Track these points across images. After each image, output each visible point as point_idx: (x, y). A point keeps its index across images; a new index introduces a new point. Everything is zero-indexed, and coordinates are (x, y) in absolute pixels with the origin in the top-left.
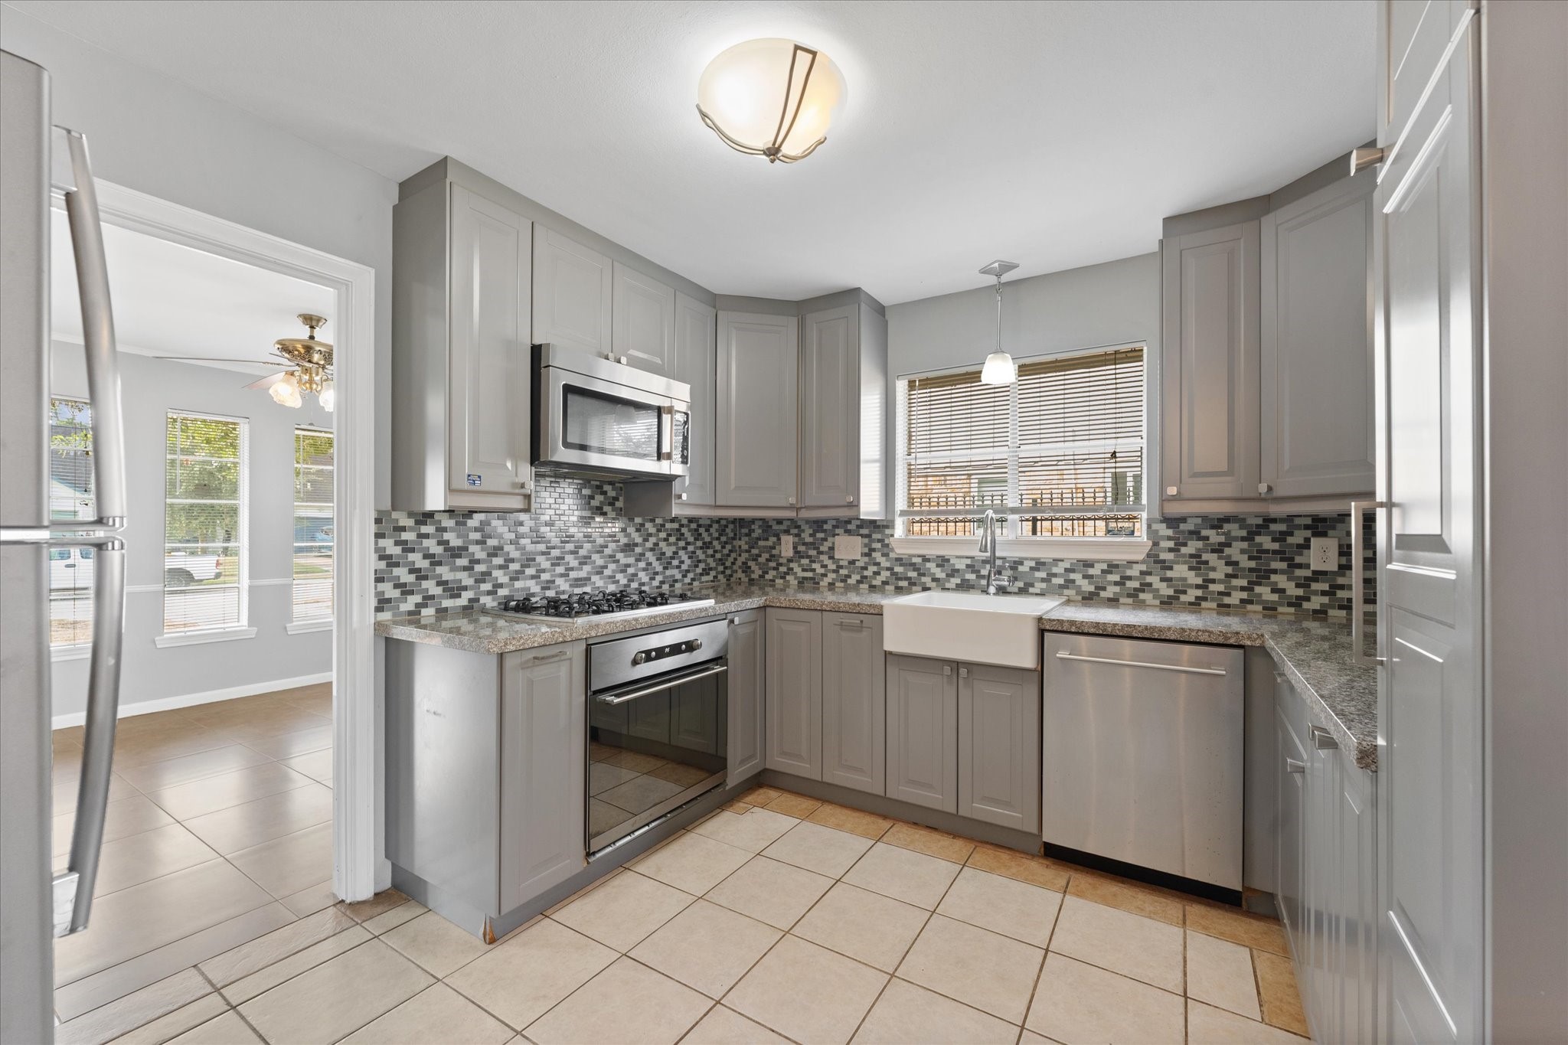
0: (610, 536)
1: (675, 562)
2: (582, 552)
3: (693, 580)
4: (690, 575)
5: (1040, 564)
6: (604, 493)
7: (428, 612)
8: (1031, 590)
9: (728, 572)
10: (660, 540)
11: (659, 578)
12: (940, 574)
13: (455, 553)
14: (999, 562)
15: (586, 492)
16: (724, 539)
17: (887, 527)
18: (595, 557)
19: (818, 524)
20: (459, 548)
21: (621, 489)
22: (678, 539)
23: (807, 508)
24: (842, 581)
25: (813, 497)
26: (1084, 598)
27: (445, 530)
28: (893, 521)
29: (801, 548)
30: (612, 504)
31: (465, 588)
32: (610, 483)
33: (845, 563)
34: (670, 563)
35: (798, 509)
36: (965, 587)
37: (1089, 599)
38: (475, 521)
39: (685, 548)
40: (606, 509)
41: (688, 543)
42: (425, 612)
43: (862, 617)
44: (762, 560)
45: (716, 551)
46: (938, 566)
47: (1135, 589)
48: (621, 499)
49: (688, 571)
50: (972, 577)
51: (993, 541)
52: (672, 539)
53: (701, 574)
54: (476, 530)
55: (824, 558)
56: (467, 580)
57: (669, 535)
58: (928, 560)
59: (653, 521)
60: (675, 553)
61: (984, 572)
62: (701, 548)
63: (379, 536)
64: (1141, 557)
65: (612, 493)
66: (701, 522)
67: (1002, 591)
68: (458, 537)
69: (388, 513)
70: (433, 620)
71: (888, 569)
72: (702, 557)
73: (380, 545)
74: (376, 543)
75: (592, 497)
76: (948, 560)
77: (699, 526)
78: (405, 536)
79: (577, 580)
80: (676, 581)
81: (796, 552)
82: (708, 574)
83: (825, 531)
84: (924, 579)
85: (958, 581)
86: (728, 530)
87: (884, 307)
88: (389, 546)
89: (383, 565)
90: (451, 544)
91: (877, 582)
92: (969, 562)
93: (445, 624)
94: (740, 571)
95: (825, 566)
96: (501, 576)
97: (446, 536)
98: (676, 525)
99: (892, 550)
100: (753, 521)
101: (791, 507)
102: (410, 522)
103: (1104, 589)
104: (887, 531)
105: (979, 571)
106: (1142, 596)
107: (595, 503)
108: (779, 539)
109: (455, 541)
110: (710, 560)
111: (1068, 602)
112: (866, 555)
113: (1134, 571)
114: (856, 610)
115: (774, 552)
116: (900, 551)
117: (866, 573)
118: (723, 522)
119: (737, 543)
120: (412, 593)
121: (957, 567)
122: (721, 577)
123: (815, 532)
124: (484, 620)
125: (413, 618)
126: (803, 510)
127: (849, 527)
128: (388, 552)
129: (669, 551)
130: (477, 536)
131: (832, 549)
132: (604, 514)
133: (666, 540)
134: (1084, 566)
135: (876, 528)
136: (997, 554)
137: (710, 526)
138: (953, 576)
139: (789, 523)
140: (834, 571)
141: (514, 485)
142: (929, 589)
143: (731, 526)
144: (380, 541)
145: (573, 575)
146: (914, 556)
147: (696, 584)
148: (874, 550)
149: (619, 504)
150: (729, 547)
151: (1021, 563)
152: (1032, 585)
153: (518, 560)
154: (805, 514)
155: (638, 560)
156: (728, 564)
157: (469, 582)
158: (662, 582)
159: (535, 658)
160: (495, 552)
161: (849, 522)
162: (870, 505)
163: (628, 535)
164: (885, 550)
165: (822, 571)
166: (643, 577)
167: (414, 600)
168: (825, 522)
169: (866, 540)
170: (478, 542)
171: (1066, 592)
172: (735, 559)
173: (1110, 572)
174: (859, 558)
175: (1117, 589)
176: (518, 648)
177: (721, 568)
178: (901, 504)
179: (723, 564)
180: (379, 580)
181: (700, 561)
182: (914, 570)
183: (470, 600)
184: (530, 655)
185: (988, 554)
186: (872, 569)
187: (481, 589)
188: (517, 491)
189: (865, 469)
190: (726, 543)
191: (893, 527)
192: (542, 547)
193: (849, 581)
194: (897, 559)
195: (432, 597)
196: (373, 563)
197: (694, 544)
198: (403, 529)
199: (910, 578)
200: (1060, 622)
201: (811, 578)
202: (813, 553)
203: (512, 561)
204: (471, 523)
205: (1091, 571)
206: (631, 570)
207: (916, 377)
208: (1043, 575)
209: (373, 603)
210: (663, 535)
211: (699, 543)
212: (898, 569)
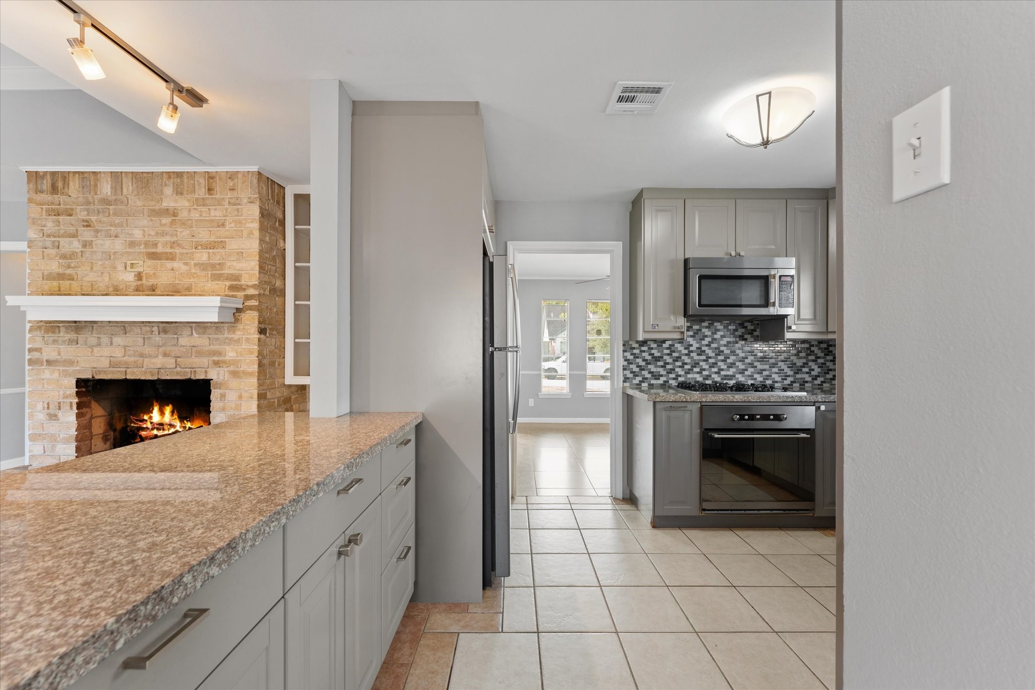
0: (749, 352)
1: (806, 370)
2: (730, 361)
6: (745, 327)
7: (645, 385)
10: (791, 354)
11: (790, 379)
13: (657, 359)
15: (732, 327)
18: (739, 364)
20: (659, 357)
21: (758, 324)
22: (808, 355)
27: (652, 349)
30: (751, 333)
31: (662, 376)
32: (749, 321)
34: (801, 370)
38: (666, 345)
39: (815, 361)
40: (747, 336)
41: (818, 357)
42: (643, 385)
48: (758, 330)
52: (803, 355)
54: (667, 348)
56: (663, 372)
57: (800, 352)
60: (805, 364)
63: (624, 351)
65: (750, 327)
68: (658, 352)
69: (628, 342)
70: (647, 389)
73: (625, 355)
74: (623, 354)
75: (736, 330)
78: (635, 351)
79: (725, 376)
88: (628, 355)
89: (626, 363)
90: (655, 355)
93: (652, 391)
96: (680, 371)
97: (653, 351)
102: (637, 346)
107: (738, 333)
109: (657, 354)
120: (637, 376)
124: (671, 391)
125: (638, 387)
128: (628, 358)
129: (799, 362)
130: (668, 351)
132: (745, 340)
133: (797, 355)
141: (675, 327)
144: (625, 353)
145: (723, 373)
149: (756, 333)
153: (689, 364)
155: (772, 367)
157: (664, 373)
158: (793, 382)
159: (671, 406)
160: (677, 359)
163: (763, 352)
166: (777, 377)
167: (639, 379)
170: (668, 354)
176: (662, 401)
180: (624, 369)
183: (664, 381)
184: (670, 404)
187: (670, 377)
188: (677, 330)
192: (704, 357)
195: (647, 378)
196: (622, 363)
198: (634, 348)
203: (686, 364)
204: (664, 345)
206: (765, 373)
209: (622, 379)
210: (794, 351)
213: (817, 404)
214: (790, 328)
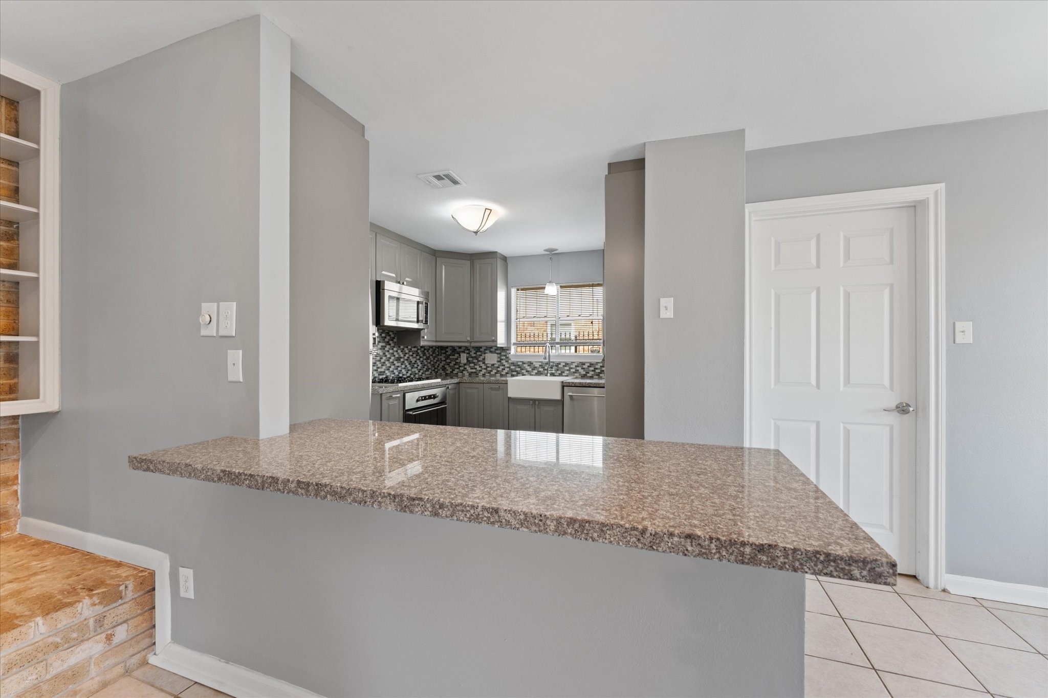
0: (392, 354)
1: (416, 366)
2: (382, 361)
3: (422, 373)
4: (421, 371)
5: (566, 364)
6: (390, 336)
8: (563, 374)
9: (436, 370)
10: (410, 355)
11: (410, 372)
12: (529, 369)
14: (551, 364)
15: (383, 335)
16: (434, 355)
17: (508, 350)
18: (387, 363)
19: (478, 349)
21: (396, 334)
22: (417, 355)
23: (474, 342)
24: (488, 373)
25: (478, 337)
26: (582, 377)
28: (510, 347)
29: (470, 359)
30: (392, 340)
32: (392, 331)
33: (490, 365)
34: (414, 366)
35: (471, 342)
36: (539, 373)
37: (584, 377)
39: (419, 359)
40: (391, 342)
41: (420, 357)
43: (500, 385)
44: (451, 365)
45: (431, 361)
46: (528, 366)
47: (599, 373)
48: (396, 338)
49: (420, 370)
50: (541, 370)
51: (549, 356)
52: (414, 355)
53: (426, 371)
55: (481, 363)
57: (413, 353)
58: (525, 363)
59: (407, 347)
60: (416, 361)
61: (546, 368)
62: (425, 359)
64: (600, 361)
65: (392, 336)
66: (425, 348)
67: (553, 375)
71: (508, 367)
72: (426, 363)
75: (385, 337)
76: (532, 363)
77: (425, 349)
79: (381, 372)
80: (416, 374)
81: (468, 361)
82: (428, 371)
83: (481, 352)
84: (523, 371)
85: (536, 371)
86: (436, 351)
87: (506, 257)
91: (504, 373)
92: (540, 364)
94: (441, 370)
95: (481, 367)
98: (416, 349)
99: (510, 359)
100: (447, 347)
101: (468, 341)
103: (588, 373)
104: (508, 352)
105: (544, 367)
106: (601, 375)
107: (387, 340)
108: (460, 355)
110: (429, 365)
111: (576, 378)
112: (499, 361)
113: (598, 366)
114: (497, 382)
115: (457, 361)
116: (513, 360)
117: (499, 369)
118: (434, 348)
119: (439, 357)
121: (536, 366)
122: (433, 372)
123: (476, 352)
126: (473, 343)
127: (492, 350)
129: (413, 360)
131: (484, 359)
132: (390, 344)
133: (412, 356)
134: (582, 364)
135: (503, 350)
136: (551, 361)
137: (429, 349)
138: (534, 370)
139: (464, 348)
140: (485, 369)
142: (525, 375)
143: (437, 350)
145: (379, 370)
146: (519, 362)
147: (423, 375)
148: (502, 360)
149: (395, 340)
150: (436, 359)
151: (560, 364)
152: (564, 372)
154: (473, 344)
155: (402, 364)
156: (436, 367)
158: (411, 374)
161: (491, 348)
162: (501, 341)
163: (398, 354)
164: (507, 360)
165: (480, 369)
166: (404, 371)
168: (481, 348)
169: (499, 355)
171: (576, 374)
172: (439, 364)
173: (590, 367)
174: (496, 363)
175: (593, 373)
176: (386, 392)
177: (433, 368)
178: (513, 340)
179: (434, 367)
181: (425, 365)
182: (519, 368)
184: (390, 394)
185: (547, 360)
186: (501, 367)
189: (499, 324)
190: (435, 357)
191: (510, 350)
193: (492, 373)
194: (512, 363)
197: (423, 357)
199: (517, 371)
200: (569, 383)
201: (475, 372)
202: (475, 361)
205: (584, 366)
206: (399, 369)
207: (520, 288)
208: (567, 368)
210: (411, 353)
211: (425, 357)
212: (513, 367)
213: (447, 386)
214: (424, 337)
